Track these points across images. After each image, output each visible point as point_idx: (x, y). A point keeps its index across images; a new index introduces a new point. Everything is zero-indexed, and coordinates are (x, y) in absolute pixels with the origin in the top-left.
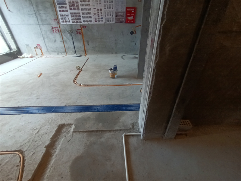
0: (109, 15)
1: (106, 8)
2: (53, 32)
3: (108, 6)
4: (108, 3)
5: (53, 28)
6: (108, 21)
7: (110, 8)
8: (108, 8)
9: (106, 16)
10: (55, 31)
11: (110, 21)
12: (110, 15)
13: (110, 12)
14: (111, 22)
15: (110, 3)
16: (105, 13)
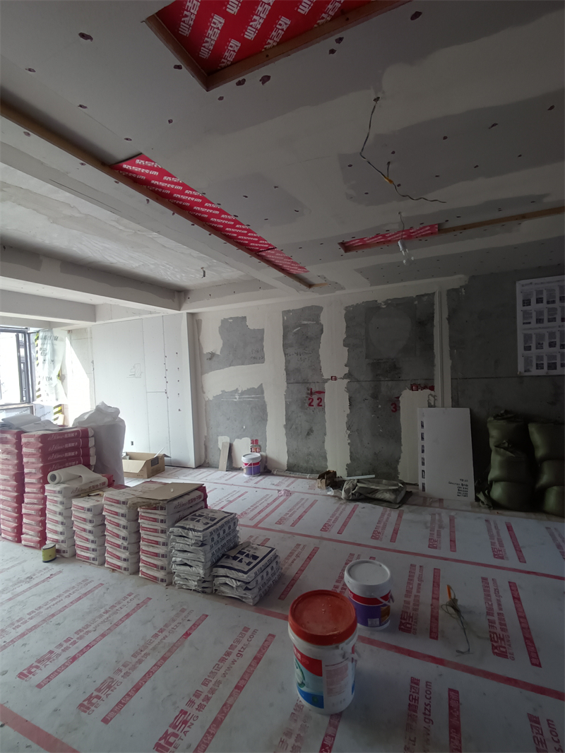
0: (546, 344)
1: (533, 320)
2: (310, 405)
3: (540, 313)
4: (543, 306)
5: (312, 394)
6: (539, 366)
7: (552, 320)
8: (539, 321)
9: (528, 348)
10: (315, 402)
11: (552, 366)
12: (552, 345)
13: (552, 335)
14: (555, 368)
15: (554, 302)
16: (527, 338)
